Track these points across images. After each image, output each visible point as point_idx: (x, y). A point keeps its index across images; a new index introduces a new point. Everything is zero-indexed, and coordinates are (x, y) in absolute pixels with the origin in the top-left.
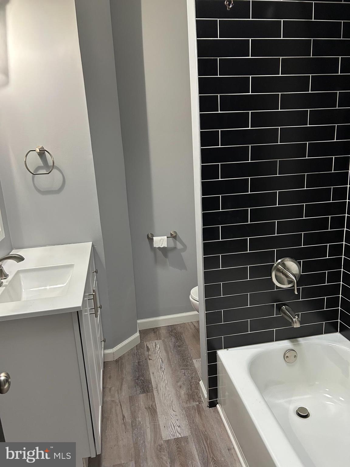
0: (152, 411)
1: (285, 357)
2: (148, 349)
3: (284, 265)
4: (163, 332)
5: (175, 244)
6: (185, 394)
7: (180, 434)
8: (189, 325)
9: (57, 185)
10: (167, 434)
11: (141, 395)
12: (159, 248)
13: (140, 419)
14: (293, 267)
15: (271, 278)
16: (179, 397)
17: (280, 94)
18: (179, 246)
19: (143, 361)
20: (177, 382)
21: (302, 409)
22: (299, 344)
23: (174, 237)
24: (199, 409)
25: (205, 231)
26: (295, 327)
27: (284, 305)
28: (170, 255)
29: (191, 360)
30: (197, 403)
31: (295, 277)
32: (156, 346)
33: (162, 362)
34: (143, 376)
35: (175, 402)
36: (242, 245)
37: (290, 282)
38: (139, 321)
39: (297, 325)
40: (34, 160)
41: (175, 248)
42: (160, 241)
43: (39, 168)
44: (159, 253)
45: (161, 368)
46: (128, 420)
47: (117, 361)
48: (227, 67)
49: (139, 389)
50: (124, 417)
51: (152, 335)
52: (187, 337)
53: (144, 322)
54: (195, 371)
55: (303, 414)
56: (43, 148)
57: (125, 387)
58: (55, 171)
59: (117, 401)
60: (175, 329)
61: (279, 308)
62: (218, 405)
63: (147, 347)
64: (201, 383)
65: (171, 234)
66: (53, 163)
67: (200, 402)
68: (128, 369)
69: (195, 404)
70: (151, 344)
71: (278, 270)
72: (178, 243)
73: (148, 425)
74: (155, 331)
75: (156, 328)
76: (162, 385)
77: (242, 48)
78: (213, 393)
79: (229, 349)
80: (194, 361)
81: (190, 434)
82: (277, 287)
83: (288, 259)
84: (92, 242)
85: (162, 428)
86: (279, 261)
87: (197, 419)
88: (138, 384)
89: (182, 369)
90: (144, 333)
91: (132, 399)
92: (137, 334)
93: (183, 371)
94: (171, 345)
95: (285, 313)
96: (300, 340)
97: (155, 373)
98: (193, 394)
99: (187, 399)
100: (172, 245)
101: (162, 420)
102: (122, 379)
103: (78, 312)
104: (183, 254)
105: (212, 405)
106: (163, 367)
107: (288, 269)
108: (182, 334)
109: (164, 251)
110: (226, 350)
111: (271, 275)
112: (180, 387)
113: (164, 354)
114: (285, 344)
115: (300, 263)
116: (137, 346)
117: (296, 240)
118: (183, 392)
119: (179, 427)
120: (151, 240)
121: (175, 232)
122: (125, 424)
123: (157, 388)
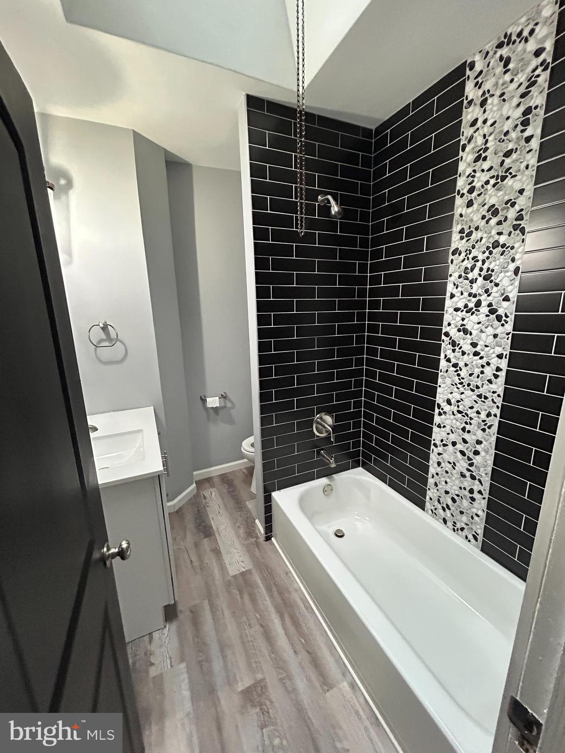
0: (217, 552)
1: (324, 491)
2: (205, 498)
3: (321, 418)
4: (216, 480)
5: (225, 402)
6: (243, 533)
7: (244, 568)
8: (238, 472)
9: (120, 356)
10: (233, 570)
11: (205, 540)
12: (212, 408)
13: (206, 561)
14: (329, 419)
15: (313, 430)
16: (238, 536)
17: (316, 287)
18: (229, 405)
19: (201, 509)
20: (235, 523)
21: (339, 531)
22: (334, 479)
23: (224, 397)
24: (257, 544)
25: (261, 395)
26: (332, 467)
27: (322, 449)
28: (221, 412)
29: (245, 502)
30: (255, 539)
31: (331, 427)
32: (211, 494)
33: (220, 508)
34: (203, 521)
35: (236, 541)
36: (290, 405)
37: (327, 431)
38: (195, 473)
39: (333, 466)
40: (98, 334)
41: (225, 407)
42: (213, 402)
43: (101, 341)
44: (211, 411)
45: (219, 513)
46: (196, 563)
47: (177, 512)
48: (277, 265)
49: (201, 534)
50: (191, 561)
51: (207, 485)
52: (238, 483)
53: (199, 474)
54: (249, 511)
55: (339, 535)
56: (106, 322)
57: (189, 535)
58: (118, 343)
59: (183, 548)
60: (226, 477)
61: (318, 453)
62: (272, 538)
63: (204, 496)
64: (257, 521)
65: (222, 395)
66: (117, 336)
67: (257, 537)
68: (189, 517)
69: (253, 540)
70: (207, 493)
71: (318, 423)
72: (227, 402)
73: (215, 564)
74: (209, 480)
75: (210, 478)
76: (222, 528)
77: (288, 251)
78: (269, 529)
79: (281, 490)
80: (247, 503)
81: (253, 567)
82: (317, 436)
83: (323, 414)
84: (153, 407)
85: (228, 566)
86: (318, 416)
87: (257, 553)
88: (200, 531)
89: (238, 511)
90: (200, 483)
91: (197, 545)
92: (194, 485)
93: (239, 513)
94: (225, 491)
95: (324, 457)
96: (334, 475)
97: (215, 518)
98: (250, 532)
99: (246, 536)
100: (223, 405)
101: (226, 559)
102: (185, 528)
103: (159, 475)
104: (232, 411)
105: (268, 538)
106: (221, 511)
107: (324, 421)
108: (233, 481)
109: (216, 409)
110: (278, 491)
111: (312, 428)
112: (239, 527)
113: (220, 500)
114: (324, 481)
115: (333, 416)
116: (194, 496)
117: (330, 398)
118: (241, 531)
119: (242, 562)
120: (204, 401)
121: (225, 393)
122: (193, 568)
123: (218, 531)
